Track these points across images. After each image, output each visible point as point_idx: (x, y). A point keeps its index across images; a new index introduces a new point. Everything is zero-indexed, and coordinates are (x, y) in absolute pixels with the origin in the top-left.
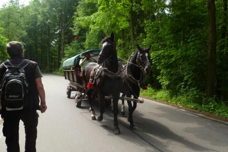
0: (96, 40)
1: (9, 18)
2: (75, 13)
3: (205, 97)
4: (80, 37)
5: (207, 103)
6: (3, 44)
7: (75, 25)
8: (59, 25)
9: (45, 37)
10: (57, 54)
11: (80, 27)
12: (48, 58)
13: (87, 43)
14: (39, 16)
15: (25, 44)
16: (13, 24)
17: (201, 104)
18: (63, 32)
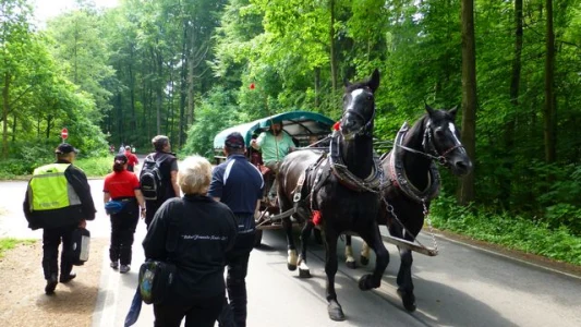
0: (263, 88)
1: (76, 38)
2: (218, 29)
3: (454, 205)
4: (228, 79)
5: (457, 215)
6: (70, 96)
7: (218, 55)
8: (183, 51)
9: (152, 77)
10: (179, 114)
11: (229, 60)
12: (158, 122)
13: (243, 95)
14: (140, 33)
15: (111, 94)
16: (84, 53)
17: (446, 217)
18: (190, 68)
